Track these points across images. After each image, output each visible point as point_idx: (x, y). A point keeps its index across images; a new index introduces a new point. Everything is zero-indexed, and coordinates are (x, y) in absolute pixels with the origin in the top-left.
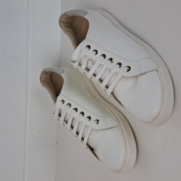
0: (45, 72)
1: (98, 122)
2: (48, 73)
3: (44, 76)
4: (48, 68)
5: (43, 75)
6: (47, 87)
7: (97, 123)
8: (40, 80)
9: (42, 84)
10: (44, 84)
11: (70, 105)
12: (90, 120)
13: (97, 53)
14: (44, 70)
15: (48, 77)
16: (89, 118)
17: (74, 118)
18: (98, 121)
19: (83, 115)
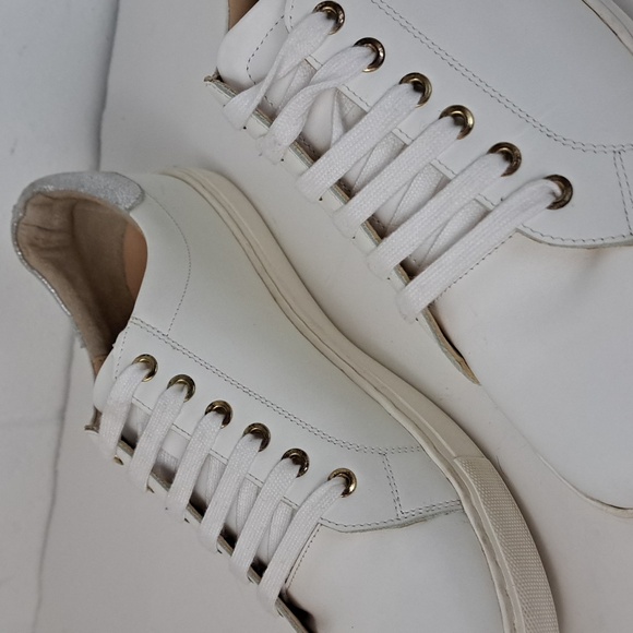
0: (41, 198)
1: (352, 488)
2: (56, 199)
3: (33, 216)
4: (57, 176)
5: (30, 211)
6: (50, 274)
7: (346, 493)
8: (16, 238)
9: (24, 258)
10: (33, 259)
11: (189, 384)
12: (302, 472)
13: (377, 63)
14: (33, 185)
15: (57, 221)
16: (299, 459)
17: (209, 455)
18: (349, 478)
19: (264, 445)
